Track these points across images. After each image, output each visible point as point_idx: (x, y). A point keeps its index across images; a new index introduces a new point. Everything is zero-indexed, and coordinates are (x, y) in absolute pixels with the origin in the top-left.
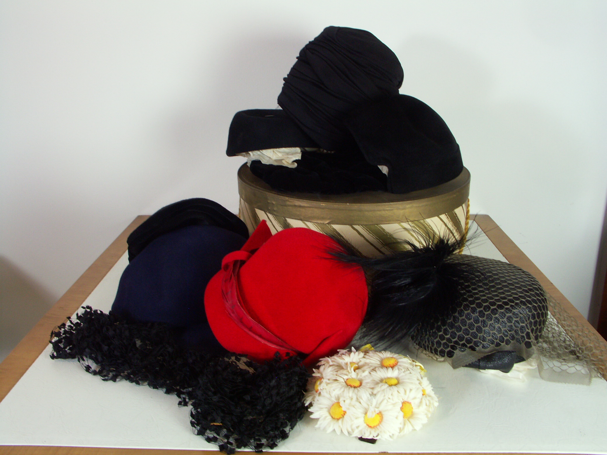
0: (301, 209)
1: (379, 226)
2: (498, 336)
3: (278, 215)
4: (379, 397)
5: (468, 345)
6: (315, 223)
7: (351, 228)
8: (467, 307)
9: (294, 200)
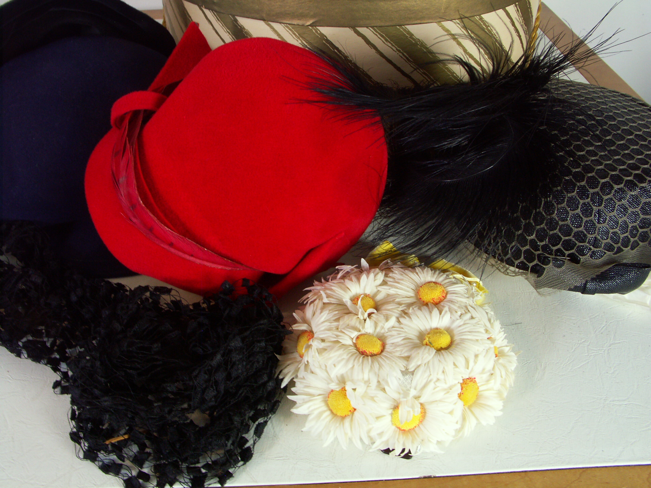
1: (403, 28)
2: (622, 236)
3: (222, 11)
4: (419, 378)
5: (567, 253)
6: (288, 25)
7: (353, 32)
8: (570, 186)
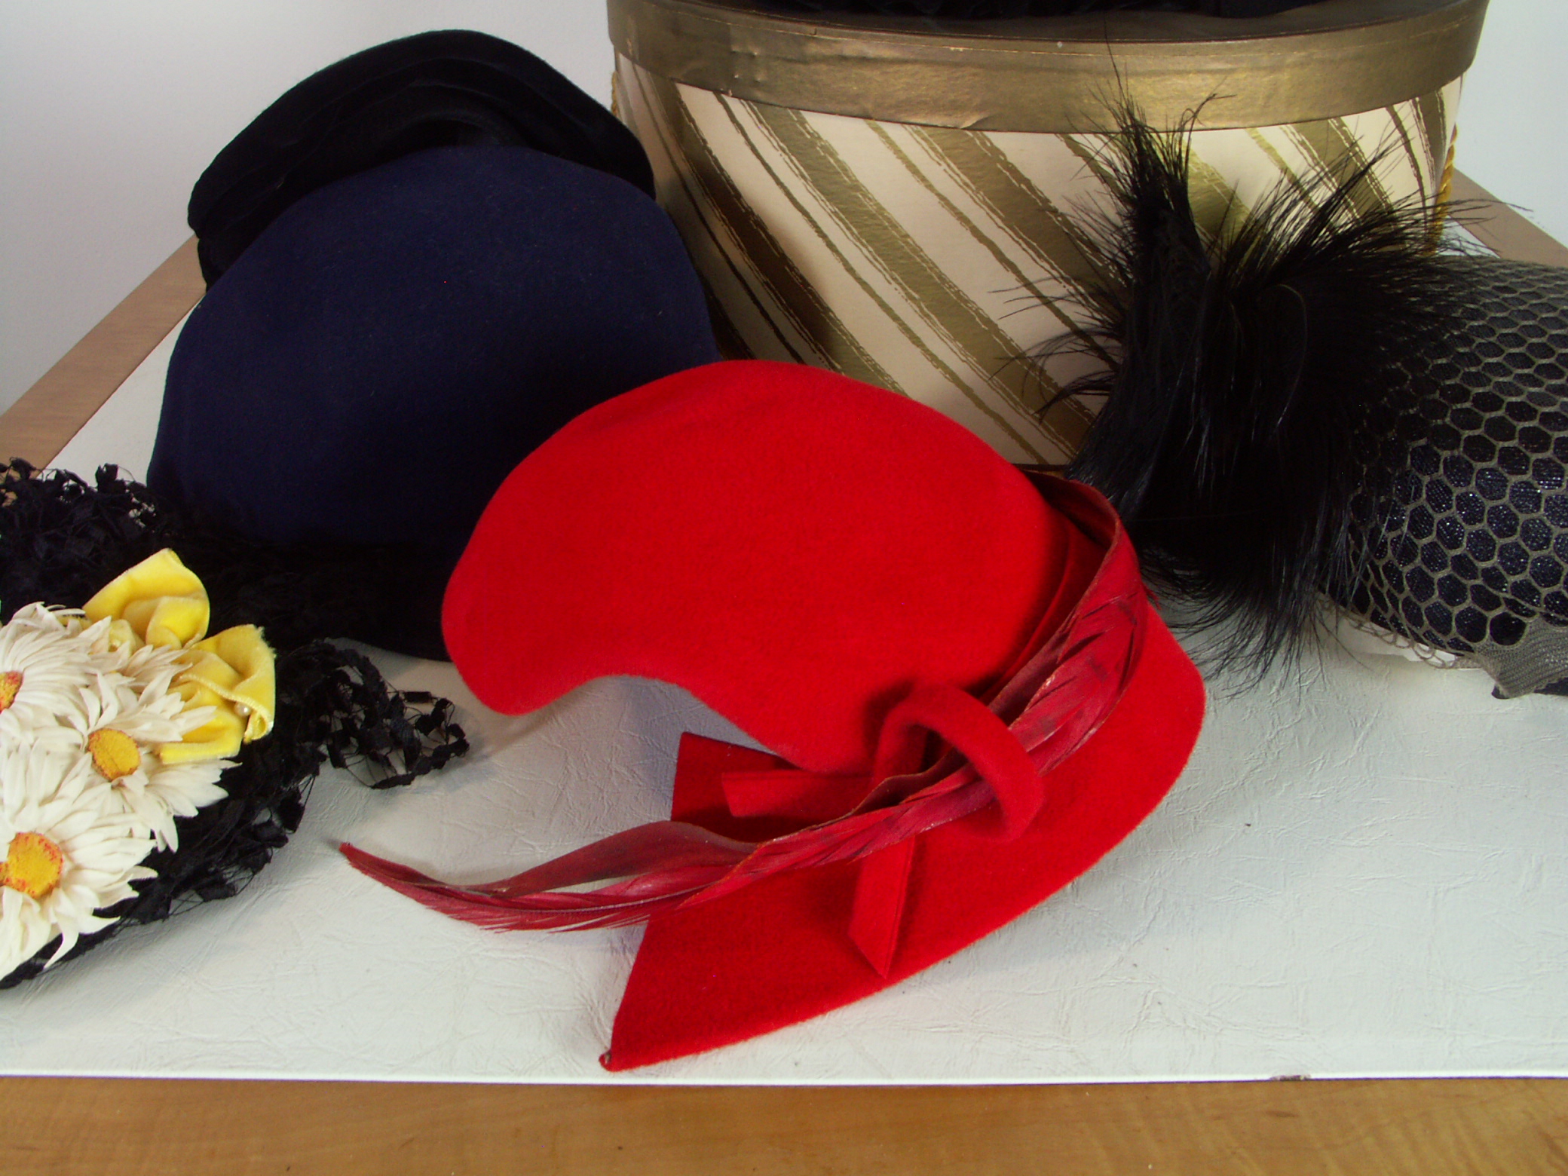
0: (867, 72)
9: (841, 36)
